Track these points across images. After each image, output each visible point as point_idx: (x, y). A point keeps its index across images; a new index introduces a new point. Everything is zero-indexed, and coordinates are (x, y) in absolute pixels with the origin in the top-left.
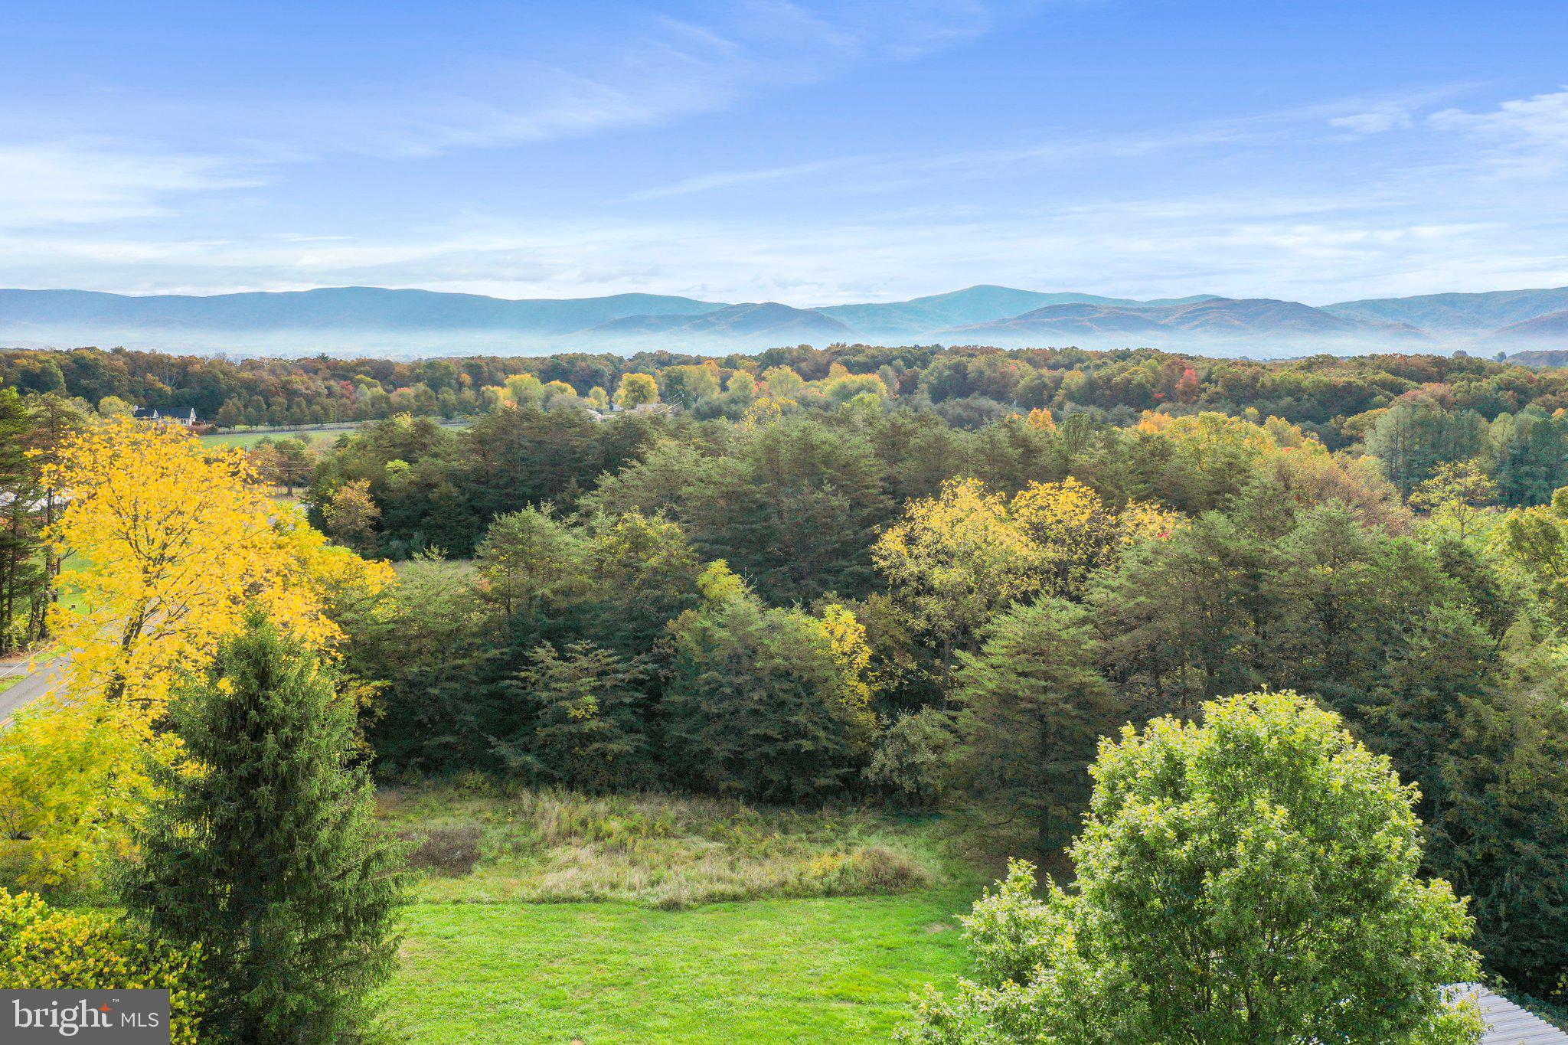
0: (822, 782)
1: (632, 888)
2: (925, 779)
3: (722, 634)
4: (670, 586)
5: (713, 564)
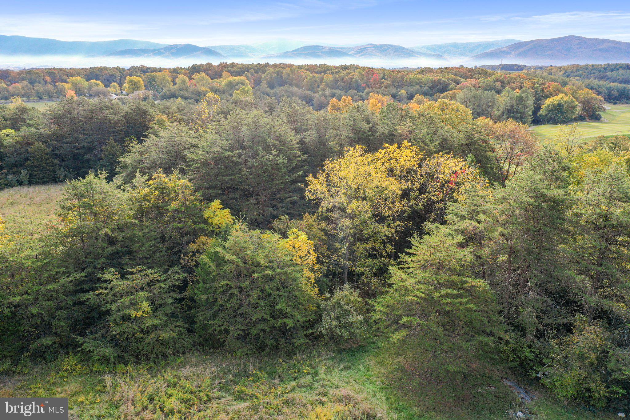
0: (298, 342)
2: (355, 331)
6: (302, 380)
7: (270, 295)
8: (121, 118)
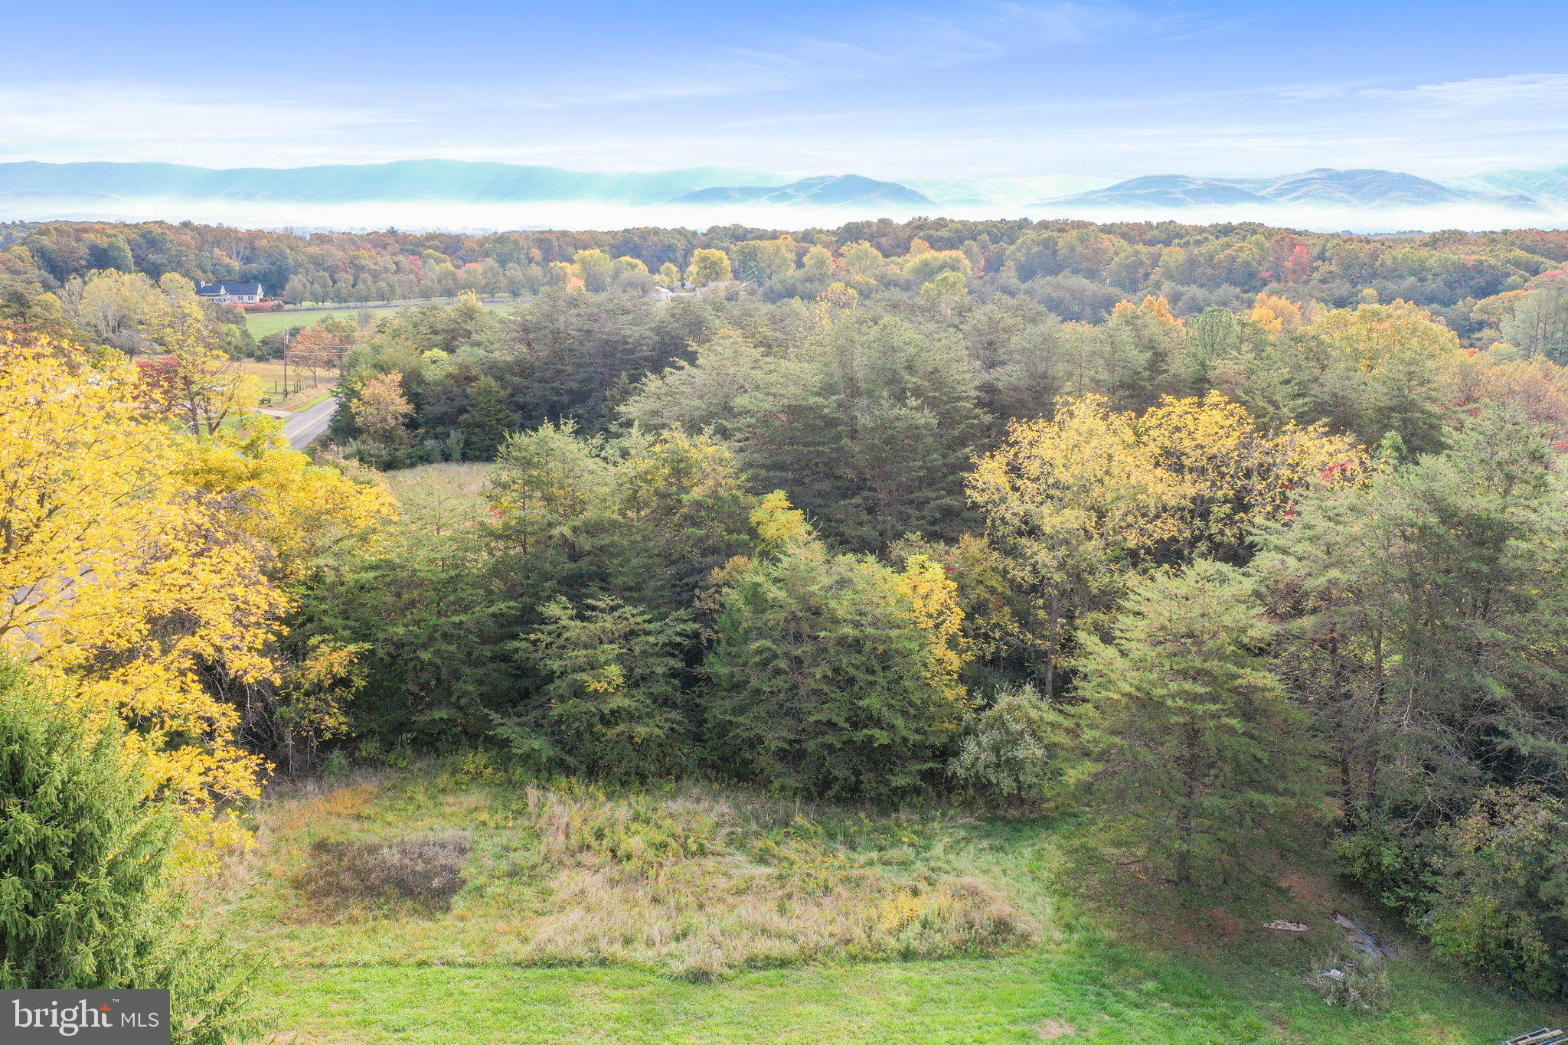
0: (900, 781)
1: (650, 943)
2: (1028, 778)
3: (775, 593)
4: (716, 523)
5: (770, 496)
6: (892, 853)
7: (852, 681)
8: (649, 333)
